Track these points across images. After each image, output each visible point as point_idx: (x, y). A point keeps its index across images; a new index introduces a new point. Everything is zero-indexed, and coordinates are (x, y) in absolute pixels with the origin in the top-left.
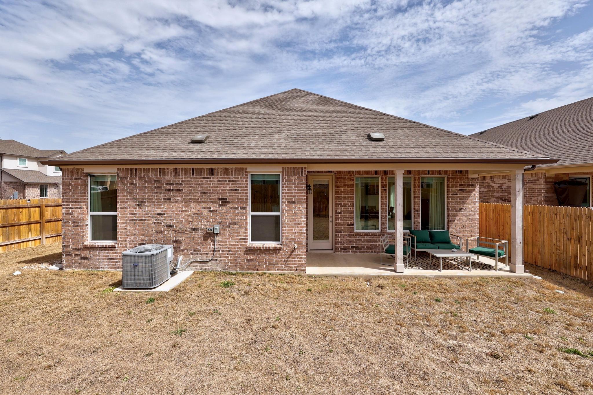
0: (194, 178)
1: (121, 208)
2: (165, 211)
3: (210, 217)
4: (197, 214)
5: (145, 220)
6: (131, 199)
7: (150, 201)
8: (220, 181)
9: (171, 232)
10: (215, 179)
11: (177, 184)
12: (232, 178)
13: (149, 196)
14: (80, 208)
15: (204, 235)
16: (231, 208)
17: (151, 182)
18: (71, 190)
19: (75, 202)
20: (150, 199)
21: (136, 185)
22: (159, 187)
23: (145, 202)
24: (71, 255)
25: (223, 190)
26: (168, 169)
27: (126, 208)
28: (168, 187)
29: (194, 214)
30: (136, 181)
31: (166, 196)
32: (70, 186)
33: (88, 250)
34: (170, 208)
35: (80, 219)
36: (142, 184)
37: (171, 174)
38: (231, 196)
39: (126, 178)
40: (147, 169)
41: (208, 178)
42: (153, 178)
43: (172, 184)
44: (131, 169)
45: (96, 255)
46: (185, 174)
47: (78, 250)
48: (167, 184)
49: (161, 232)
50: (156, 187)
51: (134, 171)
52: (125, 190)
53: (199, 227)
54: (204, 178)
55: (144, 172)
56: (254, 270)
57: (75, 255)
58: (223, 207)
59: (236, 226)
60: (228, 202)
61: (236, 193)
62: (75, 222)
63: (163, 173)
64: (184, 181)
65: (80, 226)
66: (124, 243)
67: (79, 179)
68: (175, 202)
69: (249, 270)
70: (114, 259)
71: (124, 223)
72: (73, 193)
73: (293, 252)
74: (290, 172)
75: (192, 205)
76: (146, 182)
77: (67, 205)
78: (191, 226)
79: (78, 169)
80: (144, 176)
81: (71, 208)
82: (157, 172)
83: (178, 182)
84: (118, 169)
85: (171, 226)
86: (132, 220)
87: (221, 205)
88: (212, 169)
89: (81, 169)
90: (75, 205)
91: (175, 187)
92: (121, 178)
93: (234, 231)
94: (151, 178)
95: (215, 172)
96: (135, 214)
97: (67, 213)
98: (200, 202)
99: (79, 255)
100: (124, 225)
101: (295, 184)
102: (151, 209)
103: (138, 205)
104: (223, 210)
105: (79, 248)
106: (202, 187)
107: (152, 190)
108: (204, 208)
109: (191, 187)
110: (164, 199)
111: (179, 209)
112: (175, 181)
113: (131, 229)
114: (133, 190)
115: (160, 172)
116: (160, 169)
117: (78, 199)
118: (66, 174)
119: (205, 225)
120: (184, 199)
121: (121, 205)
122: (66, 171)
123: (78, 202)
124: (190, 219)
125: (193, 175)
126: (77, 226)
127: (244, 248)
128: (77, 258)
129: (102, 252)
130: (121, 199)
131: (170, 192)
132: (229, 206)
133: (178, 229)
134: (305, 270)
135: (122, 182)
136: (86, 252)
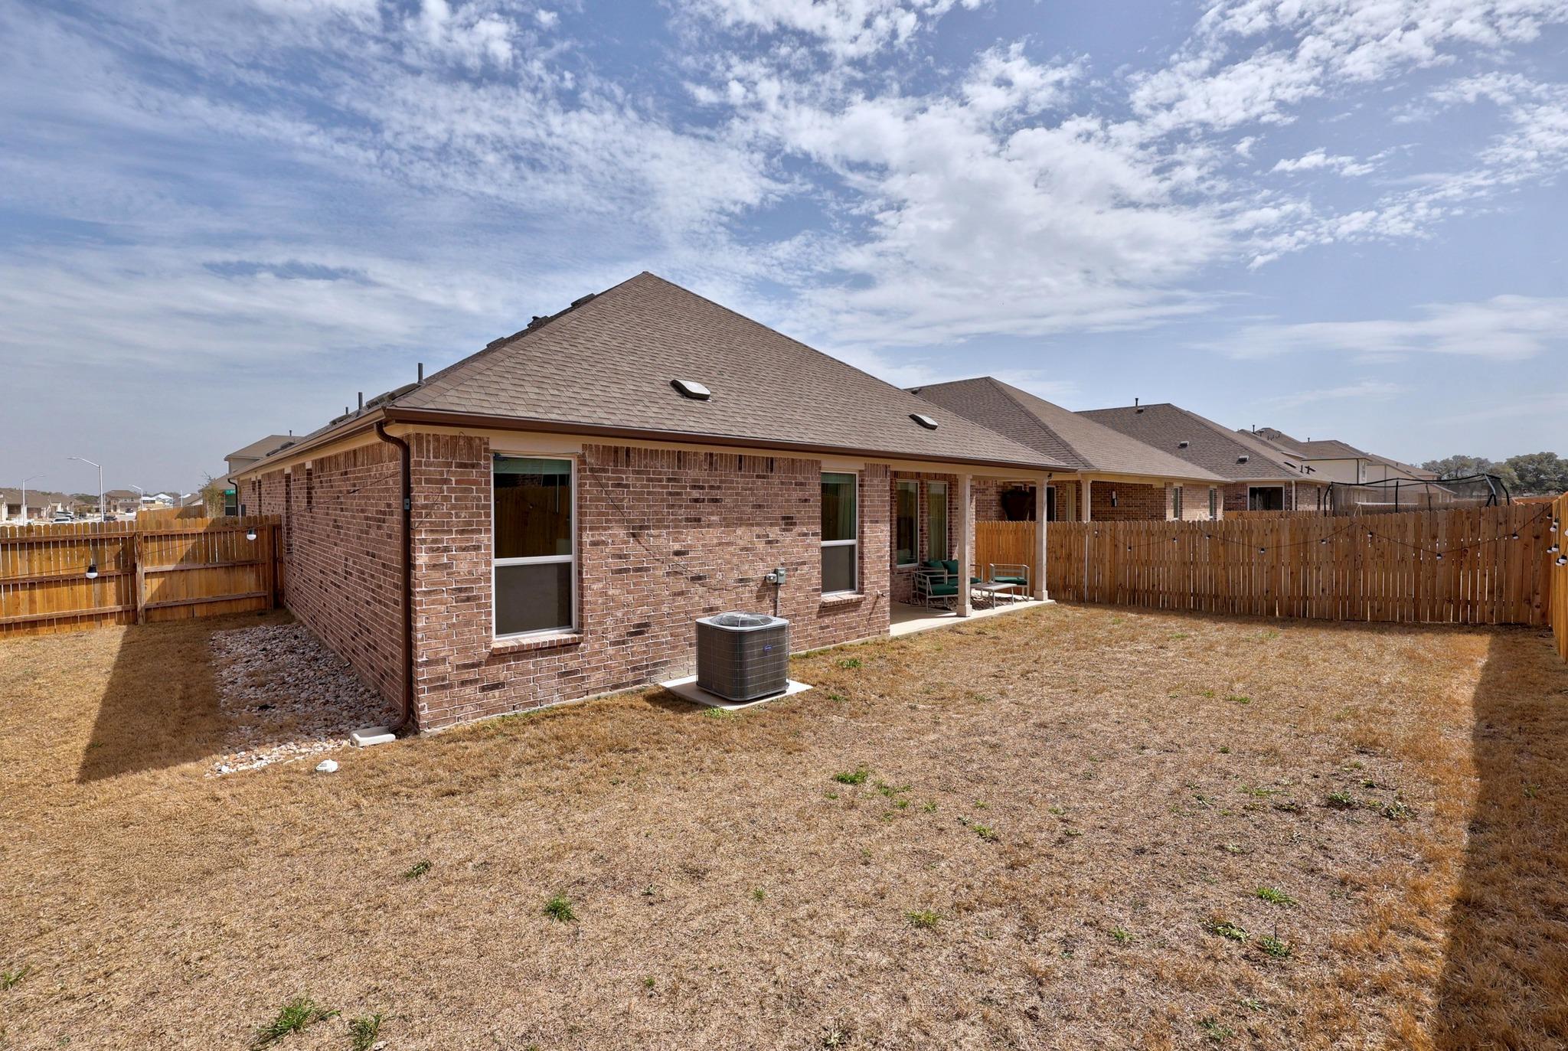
0: (742, 476)
1: (594, 544)
2: (690, 546)
3: (768, 554)
4: (747, 549)
5: (647, 569)
6: (616, 521)
7: (660, 524)
8: (782, 483)
9: (701, 590)
10: (776, 478)
11: (712, 487)
12: (800, 478)
13: (656, 513)
14: (477, 548)
15: (759, 591)
16: (799, 535)
17: (661, 480)
18: (446, 499)
19: (462, 532)
20: (659, 521)
21: (627, 486)
22: (678, 494)
23: (648, 528)
24: (451, 686)
25: (787, 501)
26: (696, 454)
27: (604, 543)
28: (696, 494)
29: (741, 550)
30: (629, 478)
31: (693, 514)
32: (445, 487)
33: (504, 662)
34: (698, 539)
35: (477, 580)
36: (643, 486)
37: (700, 466)
38: (799, 512)
39: (605, 471)
40: (651, 451)
41: (764, 477)
42: (665, 473)
43: (702, 488)
44: (616, 450)
45: (529, 672)
46: (726, 466)
47: (473, 666)
48: (694, 487)
49: (681, 593)
50: (670, 494)
51: (622, 455)
52: (601, 500)
53: (751, 575)
54: (758, 477)
55: (645, 458)
56: (830, 643)
57: (464, 683)
58: (788, 534)
59: (806, 568)
60: (795, 524)
61: (805, 507)
62: (460, 590)
63: (685, 462)
64: (725, 482)
65: (477, 598)
66: (599, 629)
67: (473, 466)
68: (709, 526)
69: (823, 645)
70: (575, 672)
71: (599, 580)
72: (454, 507)
73: (875, 603)
74: (873, 470)
75: (739, 532)
76: (649, 480)
77: (435, 541)
78: (736, 575)
79: (469, 440)
80: (645, 466)
81: (446, 549)
82: (674, 459)
83: (712, 483)
84: (584, 447)
85: (699, 578)
86: (620, 571)
87: (784, 530)
88: (772, 459)
89: (480, 439)
90: (461, 540)
91: (708, 493)
92: (591, 470)
93: (802, 578)
94: (660, 473)
95: (775, 465)
96: (625, 556)
97: (435, 566)
98: (752, 525)
99: (476, 681)
100: (600, 585)
101: (877, 491)
102: (662, 541)
103: (634, 535)
104: (788, 538)
105: (476, 659)
106: (755, 495)
107: (663, 500)
108: (758, 536)
109: (737, 494)
110: (687, 520)
111: (715, 541)
112: (708, 481)
113: (617, 592)
114: (622, 500)
115: (679, 460)
116: (679, 452)
117: (470, 524)
118: (428, 451)
119: (760, 571)
120: (725, 519)
121: (593, 536)
122: (428, 442)
123: (472, 531)
124: (735, 560)
125: (740, 469)
126: (468, 599)
127: (817, 606)
128: (469, 690)
129: (543, 661)
130: (592, 522)
131: (698, 505)
132: (797, 529)
133: (714, 582)
134: (888, 631)
135: (596, 478)
136: (498, 669)
